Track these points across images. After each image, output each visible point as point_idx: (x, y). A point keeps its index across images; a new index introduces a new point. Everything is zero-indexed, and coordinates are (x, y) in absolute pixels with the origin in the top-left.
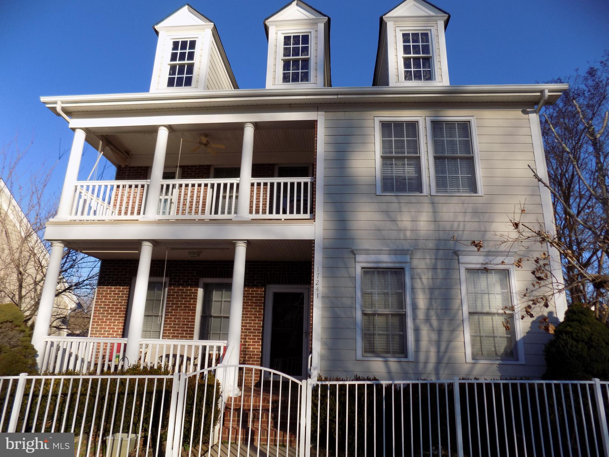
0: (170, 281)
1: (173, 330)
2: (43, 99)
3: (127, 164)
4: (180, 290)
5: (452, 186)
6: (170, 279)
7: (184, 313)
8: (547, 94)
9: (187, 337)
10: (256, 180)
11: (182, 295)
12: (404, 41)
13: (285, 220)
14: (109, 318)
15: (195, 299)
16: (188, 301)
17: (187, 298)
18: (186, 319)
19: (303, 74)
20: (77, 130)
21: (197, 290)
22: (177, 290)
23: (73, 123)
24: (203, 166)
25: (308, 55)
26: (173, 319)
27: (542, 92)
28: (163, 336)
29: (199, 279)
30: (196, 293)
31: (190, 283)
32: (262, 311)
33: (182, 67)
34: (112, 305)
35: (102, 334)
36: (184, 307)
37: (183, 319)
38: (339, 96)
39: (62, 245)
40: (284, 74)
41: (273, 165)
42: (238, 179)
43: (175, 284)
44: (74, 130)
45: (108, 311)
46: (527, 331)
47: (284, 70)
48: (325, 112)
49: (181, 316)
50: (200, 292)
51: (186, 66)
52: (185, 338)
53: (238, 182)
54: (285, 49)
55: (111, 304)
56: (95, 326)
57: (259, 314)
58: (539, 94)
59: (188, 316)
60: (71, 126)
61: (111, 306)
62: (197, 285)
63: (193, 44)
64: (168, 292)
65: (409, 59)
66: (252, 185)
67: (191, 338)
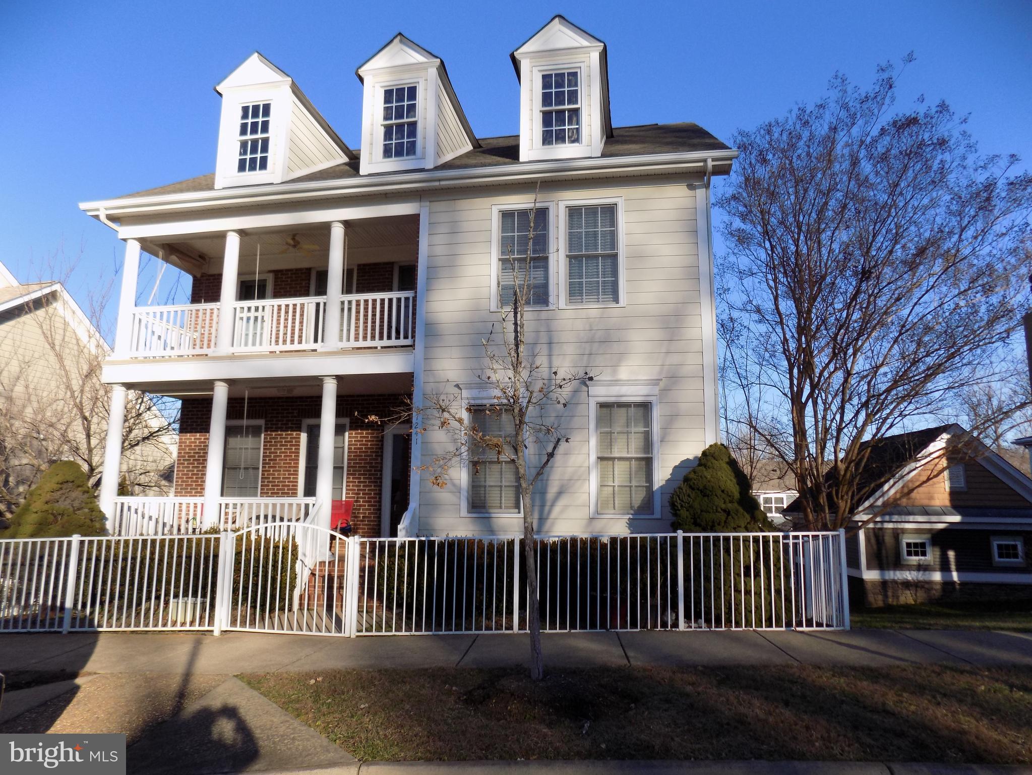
0: (266, 424)
1: (272, 486)
2: (83, 206)
3: (203, 271)
4: (279, 435)
5: (588, 294)
6: (266, 421)
7: (284, 463)
8: (710, 163)
9: (289, 493)
10: (347, 298)
11: (282, 442)
12: (544, 87)
13: (382, 347)
14: (195, 472)
15: (298, 445)
16: (289, 449)
17: (287, 445)
18: (287, 471)
19: (409, 145)
20: (129, 241)
21: (300, 435)
22: (275, 435)
23: (125, 231)
24: (301, 269)
25: (415, 117)
26: (271, 472)
27: (705, 161)
28: (261, 493)
29: (301, 421)
30: (298, 439)
31: (290, 425)
32: (379, 458)
33: (255, 143)
34: (199, 457)
35: (189, 493)
36: (285, 456)
37: (284, 471)
38: (443, 183)
39: (124, 389)
40: (385, 145)
41: (391, 264)
42: (325, 297)
43: (272, 428)
44: (125, 240)
45: (194, 464)
46: (667, 479)
47: (385, 140)
48: (430, 202)
49: (281, 467)
50: (304, 437)
51: (260, 141)
52: (287, 494)
53: (325, 301)
54: (386, 109)
55: (197, 455)
56: (180, 483)
57: (376, 463)
58: (701, 164)
59: (289, 467)
60: (121, 236)
61: (197, 458)
62: (299, 429)
63: (267, 109)
64: (265, 438)
65: (551, 112)
66: (343, 303)
67: (294, 494)
